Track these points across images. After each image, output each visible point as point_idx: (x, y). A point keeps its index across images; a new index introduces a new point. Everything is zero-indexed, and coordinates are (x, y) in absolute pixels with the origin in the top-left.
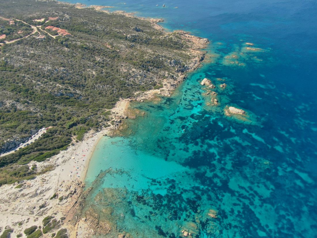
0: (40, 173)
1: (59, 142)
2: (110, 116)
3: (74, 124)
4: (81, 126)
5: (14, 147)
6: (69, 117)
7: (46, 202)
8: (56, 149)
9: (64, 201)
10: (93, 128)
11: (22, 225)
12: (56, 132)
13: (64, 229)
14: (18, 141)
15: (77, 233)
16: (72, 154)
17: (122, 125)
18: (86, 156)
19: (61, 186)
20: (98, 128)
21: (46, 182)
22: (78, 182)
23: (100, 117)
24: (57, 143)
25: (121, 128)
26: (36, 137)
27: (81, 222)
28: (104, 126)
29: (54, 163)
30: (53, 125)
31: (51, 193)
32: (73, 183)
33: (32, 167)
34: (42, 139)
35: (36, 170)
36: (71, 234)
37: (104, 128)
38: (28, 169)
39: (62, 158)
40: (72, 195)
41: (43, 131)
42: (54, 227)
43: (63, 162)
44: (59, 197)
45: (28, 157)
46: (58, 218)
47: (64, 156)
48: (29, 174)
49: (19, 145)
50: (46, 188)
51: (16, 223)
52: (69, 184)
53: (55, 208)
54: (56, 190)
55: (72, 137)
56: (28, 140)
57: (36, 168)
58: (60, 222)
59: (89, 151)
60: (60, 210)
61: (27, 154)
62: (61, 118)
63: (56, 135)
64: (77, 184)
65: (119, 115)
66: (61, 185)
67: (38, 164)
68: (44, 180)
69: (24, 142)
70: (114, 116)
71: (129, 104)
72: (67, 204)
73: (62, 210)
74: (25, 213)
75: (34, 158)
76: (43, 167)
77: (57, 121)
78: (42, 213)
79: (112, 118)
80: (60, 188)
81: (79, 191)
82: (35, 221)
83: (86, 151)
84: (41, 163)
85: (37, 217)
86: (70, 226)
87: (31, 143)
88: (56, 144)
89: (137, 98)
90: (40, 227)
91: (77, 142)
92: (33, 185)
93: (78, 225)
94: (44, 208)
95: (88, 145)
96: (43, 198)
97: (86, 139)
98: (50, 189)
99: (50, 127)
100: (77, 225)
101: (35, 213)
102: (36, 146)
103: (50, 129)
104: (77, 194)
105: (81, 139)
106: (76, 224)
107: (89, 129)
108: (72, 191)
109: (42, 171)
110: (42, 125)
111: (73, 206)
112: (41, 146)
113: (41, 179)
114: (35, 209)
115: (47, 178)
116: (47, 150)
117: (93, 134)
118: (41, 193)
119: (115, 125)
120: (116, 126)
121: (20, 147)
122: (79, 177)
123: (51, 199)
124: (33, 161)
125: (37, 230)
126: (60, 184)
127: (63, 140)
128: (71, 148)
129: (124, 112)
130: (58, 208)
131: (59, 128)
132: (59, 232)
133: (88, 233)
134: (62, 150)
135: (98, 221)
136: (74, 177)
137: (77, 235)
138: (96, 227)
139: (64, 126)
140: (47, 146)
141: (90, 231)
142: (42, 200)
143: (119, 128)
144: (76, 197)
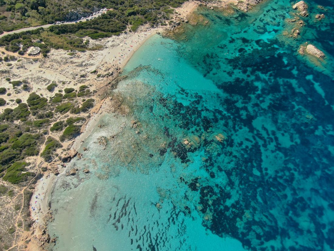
0: (90, 49)
1: (114, 27)
2: (171, 15)
3: (134, 13)
4: (139, 17)
5: (76, 19)
6: (131, 4)
7: (87, 74)
8: (109, 32)
9: (101, 78)
10: (149, 23)
11: (64, 84)
12: (115, 16)
13: (92, 99)
14: (80, 14)
15: (101, 106)
16: (121, 41)
17: (179, 29)
18: (133, 48)
19: (103, 66)
20: (154, 23)
21: (92, 58)
22: (118, 67)
23: (160, 13)
24: (112, 27)
25: (177, 30)
26: (96, 15)
27: (108, 100)
28: (160, 23)
29: (104, 44)
30: (115, 8)
31: (93, 68)
32: (113, 67)
33: (85, 41)
34: (100, 18)
35: (88, 46)
36: (96, 105)
37: (160, 26)
38: (82, 42)
39: (112, 42)
40: (108, 76)
41: (104, 11)
42: (86, 95)
43: (111, 46)
44: (98, 74)
45: (84, 32)
46: (92, 89)
47: (114, 41)
48: (82, 47)
49: (80, 18)
50: (90, 63)
51: (61, 82)
52: (109, 66)
53: (92, 81)
54: (98, 67)
55: (128, 25)
56: (89, 16)
57: (89, 43)
58: (92, 93)
59: (138, 44)
60: (95, 84)
61: (84, 28)
62: (124, 3)
63: (113, 19)
64: (116, 69)
65: (181, 16)
66: (103, 65)
67: (91, 41)
68: (91, 56)
69: (85, 16)
70: (175, 16)
71: (197, 7)
72: (102, 82)
74: (69, 76)
75: (89, 34)
76: (94, 45)
77: (119, 6)
78: (81, 81)
79: (172, 18)
80: (101, 67)
81: (115, 75)
82: (74, 85)
83: (135, 43)
84: (93, 40)
85: (77, 82)
86: (98, 99)
87: (90, 19)
88: (111, 27)
89: (208, 3)
90: (76, 91)
91: (130, 31)
92: (81, 57)
93: (104, 101)
94: (84, 78)
95: (139, 38)
96: (85, 70)
97: (139, 32)
98: (93, 65)
99: (111, 10)
101: (77, 79)
102: (94, 24)
103: (111, 11)
104: (113, 77)
105: (134, 30)
106: (103, 99)
107: (146, 23)
108: (109, 73)
109: (93, 48)
110: (105, 5)
111: (106, 85)
112: (98, 25)
113: (89, 54)
114: (77, 76)
115: (94, 55)
116: (102, 30)
117: (148, 28)
118: (85, 65)
119: (172, 26)
120: (172, 27)
121: (81, 20)
122: (120, 63)
123: (92, 73)
124: (88, 37)
125: (73, 92)
126: (102, 63)
127: (118, 26)
128: (122, 36)
129: (188, 15)
130: (94, 82)
131: (118, 13)
132: (88, 100)
133: (109, 109)
134: (114, 35)
135: (121, 104)
136: (116, 62)
137: (101, 108)
138: (117, 108)
139: (124, 12)
140: (102, 27)
141: (112, 108)
142: (84, 72)
143: (174, 30)
144: (111, 79)
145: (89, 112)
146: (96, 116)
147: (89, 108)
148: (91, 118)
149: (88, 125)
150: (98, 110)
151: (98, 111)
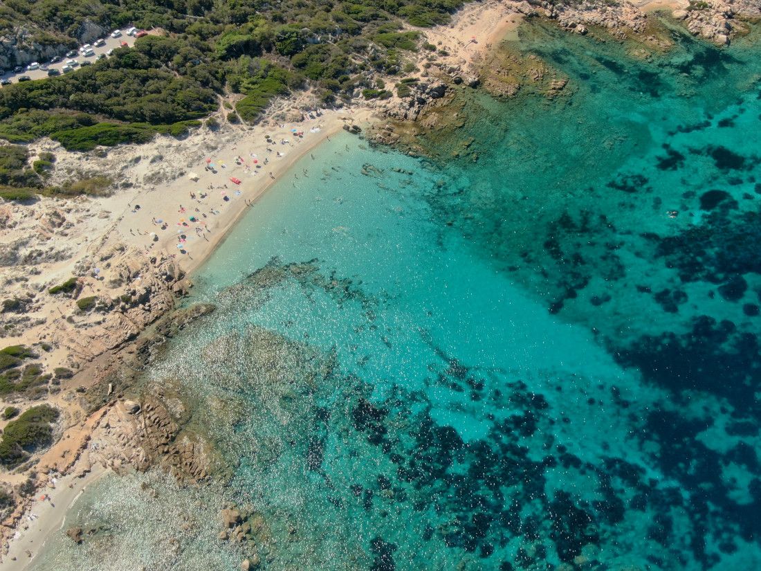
0: (56, 193)
1: (166, 101)
2: (408, 58)
3: (251, 48)
4: (273, 62)
5: (6, 70)
6: (238, 11)
7: (33, 296)
8: (143, 120)
9: (95, 317)
10: (315, 86)
12: (169, 58)
13: (50, 409)
14: (24, 48)
15: (89, 438)
16: (194, 161)
17: (439, 111)
18: (241, 187)
19: (105, 263)
20: (335, 89)
21: (61, 229)
22: (171, 269)
23: (361, 49)
24: (157, 100)
25: (433, 118)
26: (91, 54)
27: (118, 413)
28: (362, 89)
29: (118, 171)
30: (171, 28)
31: (61, 273)
32: (151, 266)
33: (36, 158)
34: (108, 66)
35: (48, 176)
36: (65, 435)
37: (363, 101)
38: (24, 161)
39: (153, 161)
40: (127, 306)
41: (127, 38)
42: (22, 389)
43: (149, 179)
44: (82, 296)
45: (36, 121)
46: (50, 363)
47: (161, 158)
48: (21, 180)
49: (24, 66)
50: (52, 249)
52: (135, 263)
53: (53, 327)
54: (83, 267)
55: (222, 93)
56: (62, 55)
57: (51, 168)
58: (51, 381)
59: (263, 171)
60: (65, 342)
61: (37, 106)
62: (209, 7)
63: (162, 71)
64: (164, 277)
65: (451, 62)
66: (106, 258)
67: (64, 158)
68: (57, 220)
69: (43, 61)
70: (425, 62)
71: (517, 24)
72: (100, 330)
73: (72, 346)
75: (54, 130)
76: (74, 173)
77: (190, 17)
78: (6, 328)
79: (412, 68)
80: (100, 267)
81: (157, 302)
83: (253, 166)
84: (72, 154)
86: (76, 407)
87: (66, 71)
88: (151, 101)
89: (562, 10)
91: (233, 120)
92: (15, 223)
93: (103, 416)
94: (18, 313)
95: (271, 146)
96: (27, 280)
97: (271, 121)
98: (63, 258)
99: (156, 32)
100: (98, 415)
102: (78, 89)
103: (152, 38)
104: (149, 311)
105: (251, 114)
106: (97, 409)
107: (300, 86)
108: (134, 293)
109: (67, 185)
110: (130, 14)
111: (117, 346)
112: (95, 92)
113: (50, 211)
115: (70, 218)
116: (110, 114)
117: (307, 109)
118: (29, 259)
119: (409, 99)
120: (412, 104)
121: (27, 74)
122: (183, 252)
123: (54, 292)
124: (50, 141)
126: (105, 251)
127: (180, 96)
128: (198, 138)
129: (477, 58)
130: (62, 333)
131: (184, 45)
132: (32, 411)
133: (123, 455)
134: (164, 134)
135: (178, 432)
136: (165, 246)
137: (84, 447)
138: (161, 449)
139: (211, 43)
140: (114, 100)
141: (134, 452)
142: (23, 286)
143: (420, 116)
144: (140, 319)
145: (32, 469)
146: (61, 484)
147: (31, 447)
148: (37, 496)
149: (21, 526)
150: (72, 459)
151: (73, 464)
